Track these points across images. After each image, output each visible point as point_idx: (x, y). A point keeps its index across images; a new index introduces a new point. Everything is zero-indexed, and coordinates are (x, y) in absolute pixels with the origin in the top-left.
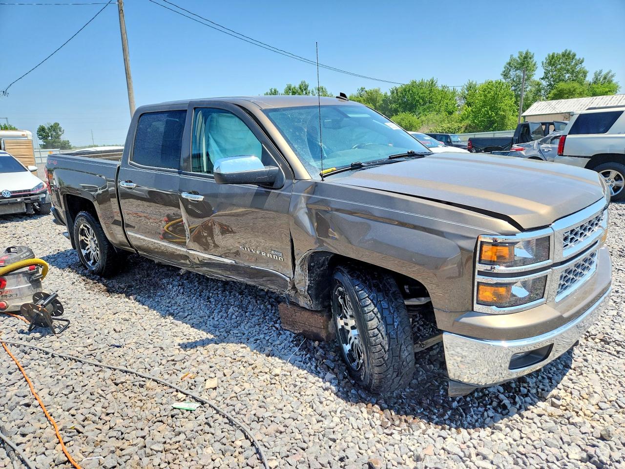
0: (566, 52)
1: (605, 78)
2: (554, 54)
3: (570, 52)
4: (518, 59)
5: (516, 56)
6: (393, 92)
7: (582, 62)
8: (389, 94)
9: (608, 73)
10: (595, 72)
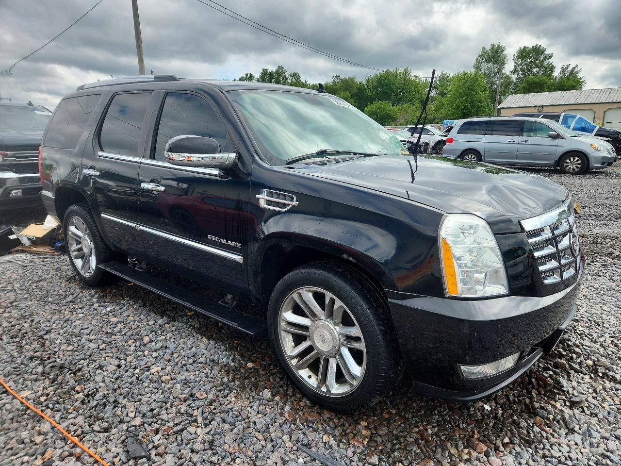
0: (536, 46)
1: (572, 72)
2: (525, 47)
3: (540, 46)
4: (490, 52)
6: (368, 81)
7: (551, 57)
8: (365, 83)
9: (575, 68)
10: (561, 67)
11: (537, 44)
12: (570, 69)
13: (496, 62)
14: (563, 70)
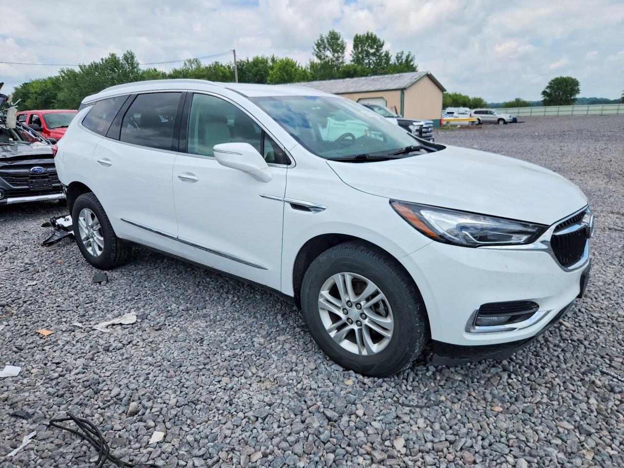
0: (368, 34)
1: (407, 60)
2: (357, 35)
3: (372, 35)
5: (326, 34)
7: (383, 45)
9: (408, 57)
10: (396, 55)
11: (368, 32)
12: (404, 57)
13: (335, 51)
14: (398, 58)
